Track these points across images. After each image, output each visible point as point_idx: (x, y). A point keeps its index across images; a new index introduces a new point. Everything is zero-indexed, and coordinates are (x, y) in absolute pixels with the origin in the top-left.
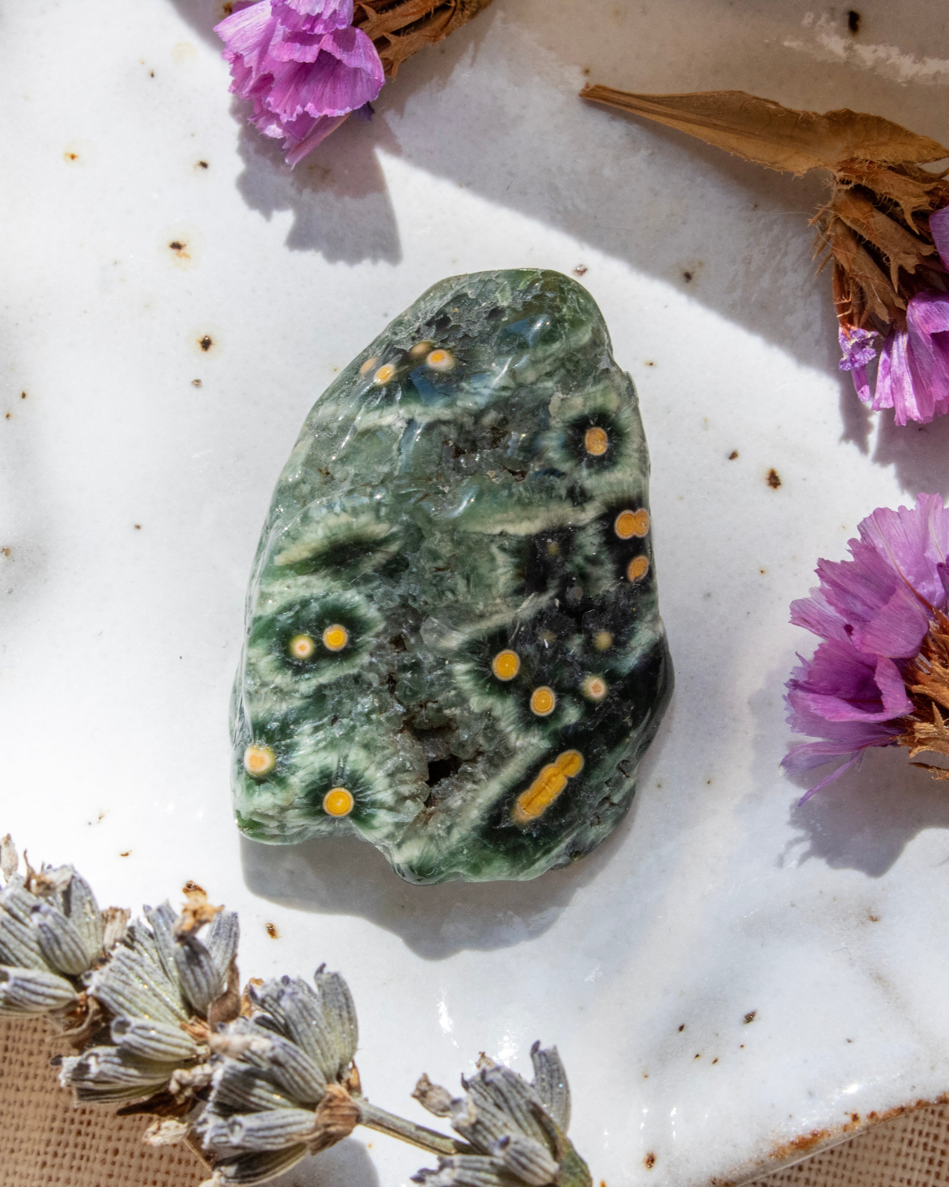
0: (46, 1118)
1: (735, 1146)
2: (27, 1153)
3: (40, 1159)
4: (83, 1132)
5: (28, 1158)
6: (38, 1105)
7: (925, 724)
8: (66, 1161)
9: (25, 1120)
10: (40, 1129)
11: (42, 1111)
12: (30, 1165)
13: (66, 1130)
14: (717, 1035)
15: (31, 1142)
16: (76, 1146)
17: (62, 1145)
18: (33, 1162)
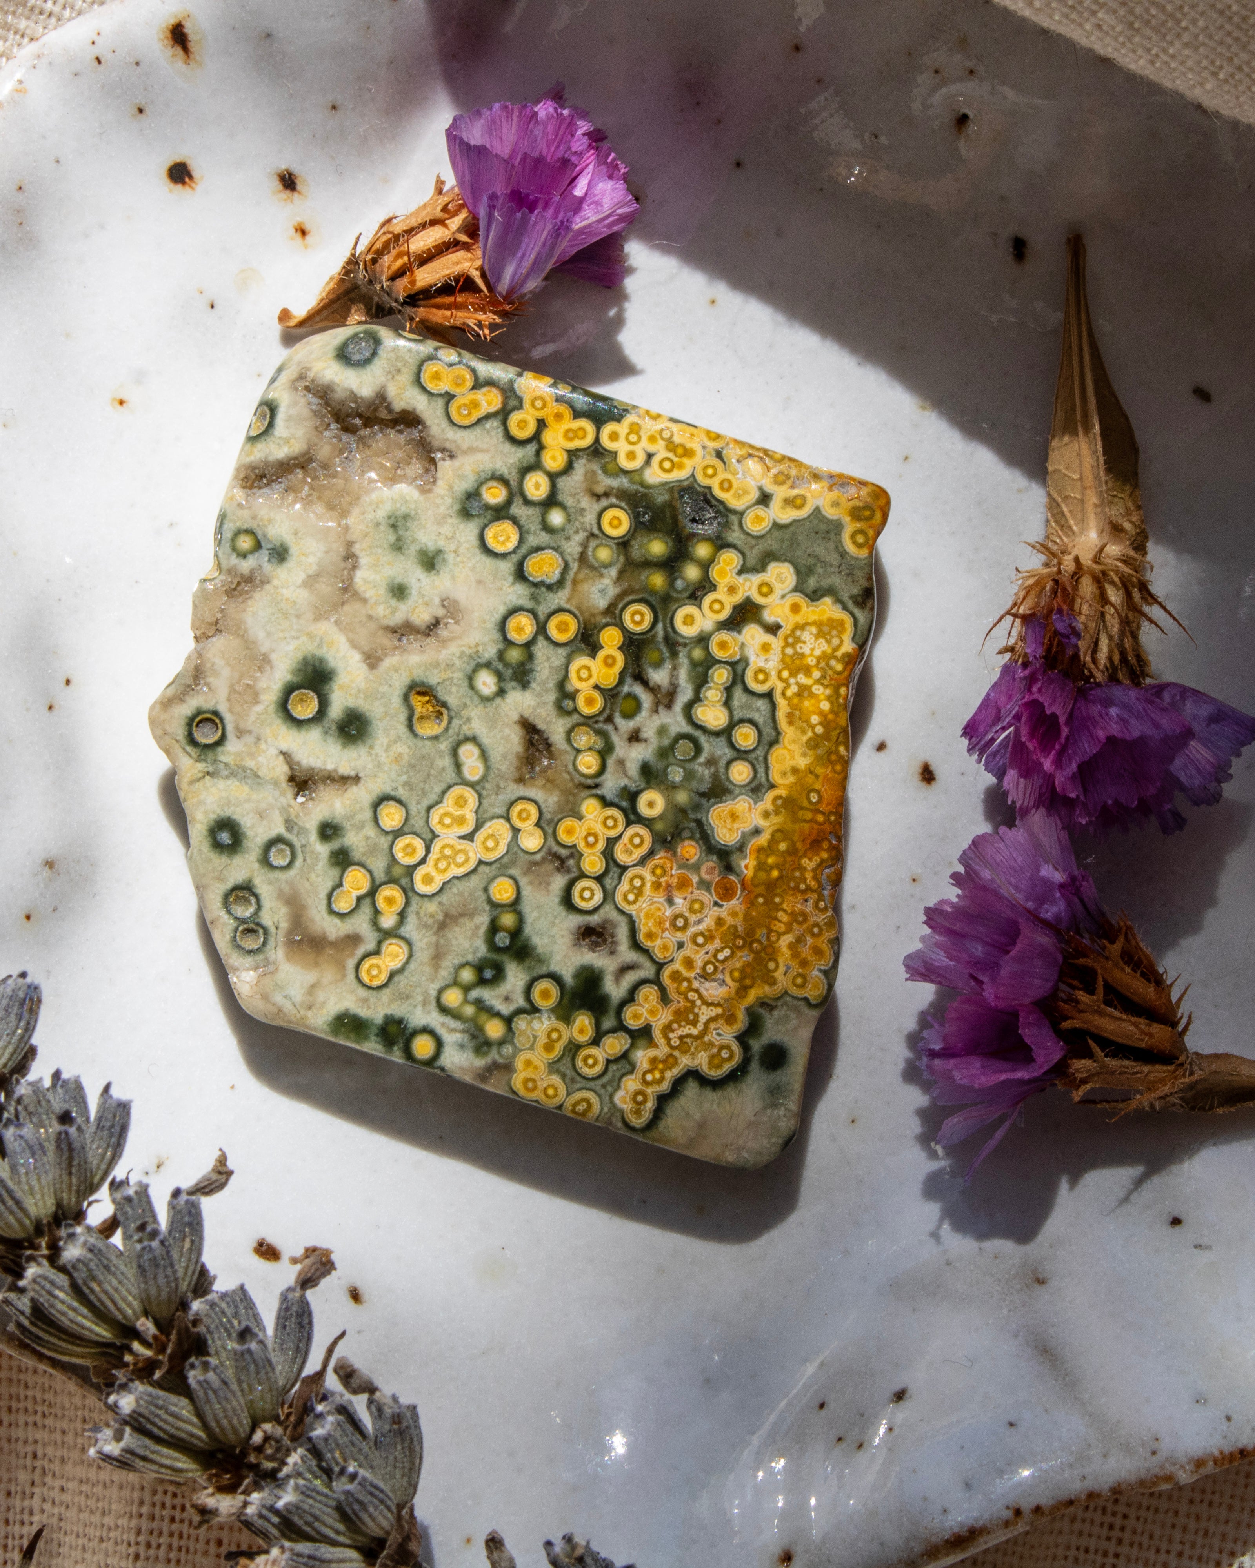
0: (133, 1502)
1: (882, 1544)
2: (116, 1543)
3: (132, 1550)
4: (177, 1518)
5: (119, 1548)
6: (121, 1487)
7: (1083, 1061)
8: (162, 1552)
9: (110, 1504)
10: (128, 1515)
11: (126, 1493)
12: (121, 1558)
13: (157, 1516)
14: (862, 1415)
15: (120, 1529)
16: (171, 1535)
17: (155, 1533)
18: (124, 1555)
